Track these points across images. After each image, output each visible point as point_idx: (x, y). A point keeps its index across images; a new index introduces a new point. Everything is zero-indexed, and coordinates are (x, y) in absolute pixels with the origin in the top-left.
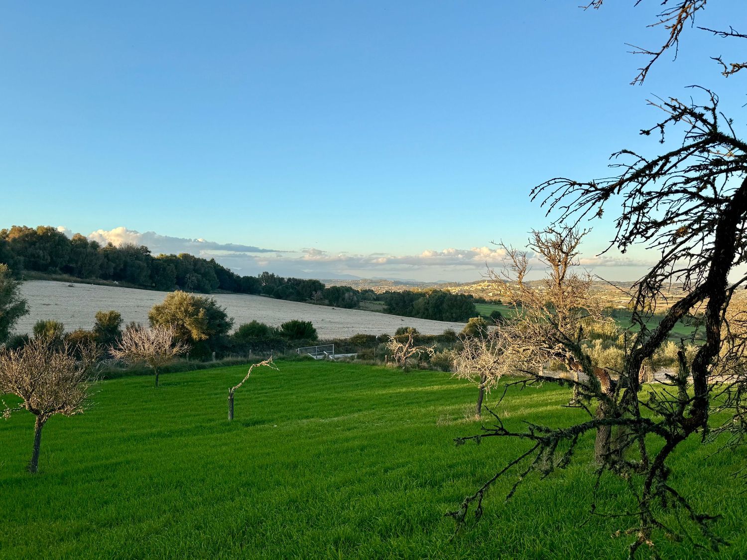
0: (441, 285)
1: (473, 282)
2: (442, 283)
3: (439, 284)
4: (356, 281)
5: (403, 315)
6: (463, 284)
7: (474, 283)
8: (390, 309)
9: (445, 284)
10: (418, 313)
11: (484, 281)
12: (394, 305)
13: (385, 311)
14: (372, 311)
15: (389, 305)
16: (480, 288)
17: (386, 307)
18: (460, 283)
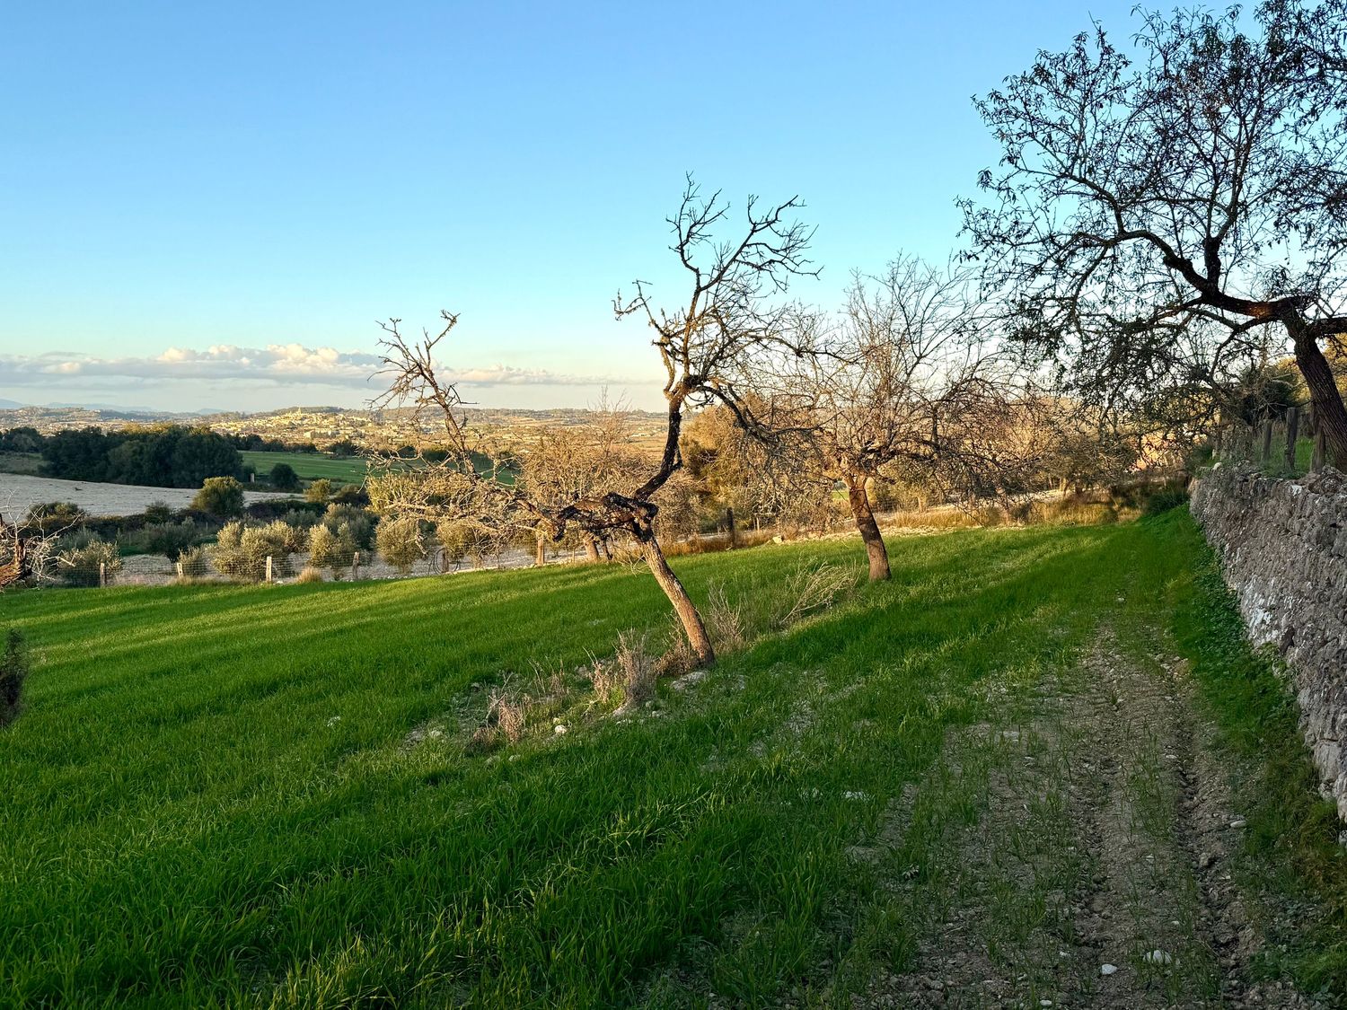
0: (205, 418)
1: (272, 411)
2: (208, 413)
3: (203, 417)
4: (9, 411)
5: (85, 479)
6: (252, 416)
7: (274, 414)
8: (54, 468)
9: (215, 416)
10: (120, 473)
11: (294, 410)
12: (65, 459)
13: (43, 473)
14: (14, 473)
15: (51, 459)
16: (286, 422)
17: (44, 464)
18: (247, 414)
